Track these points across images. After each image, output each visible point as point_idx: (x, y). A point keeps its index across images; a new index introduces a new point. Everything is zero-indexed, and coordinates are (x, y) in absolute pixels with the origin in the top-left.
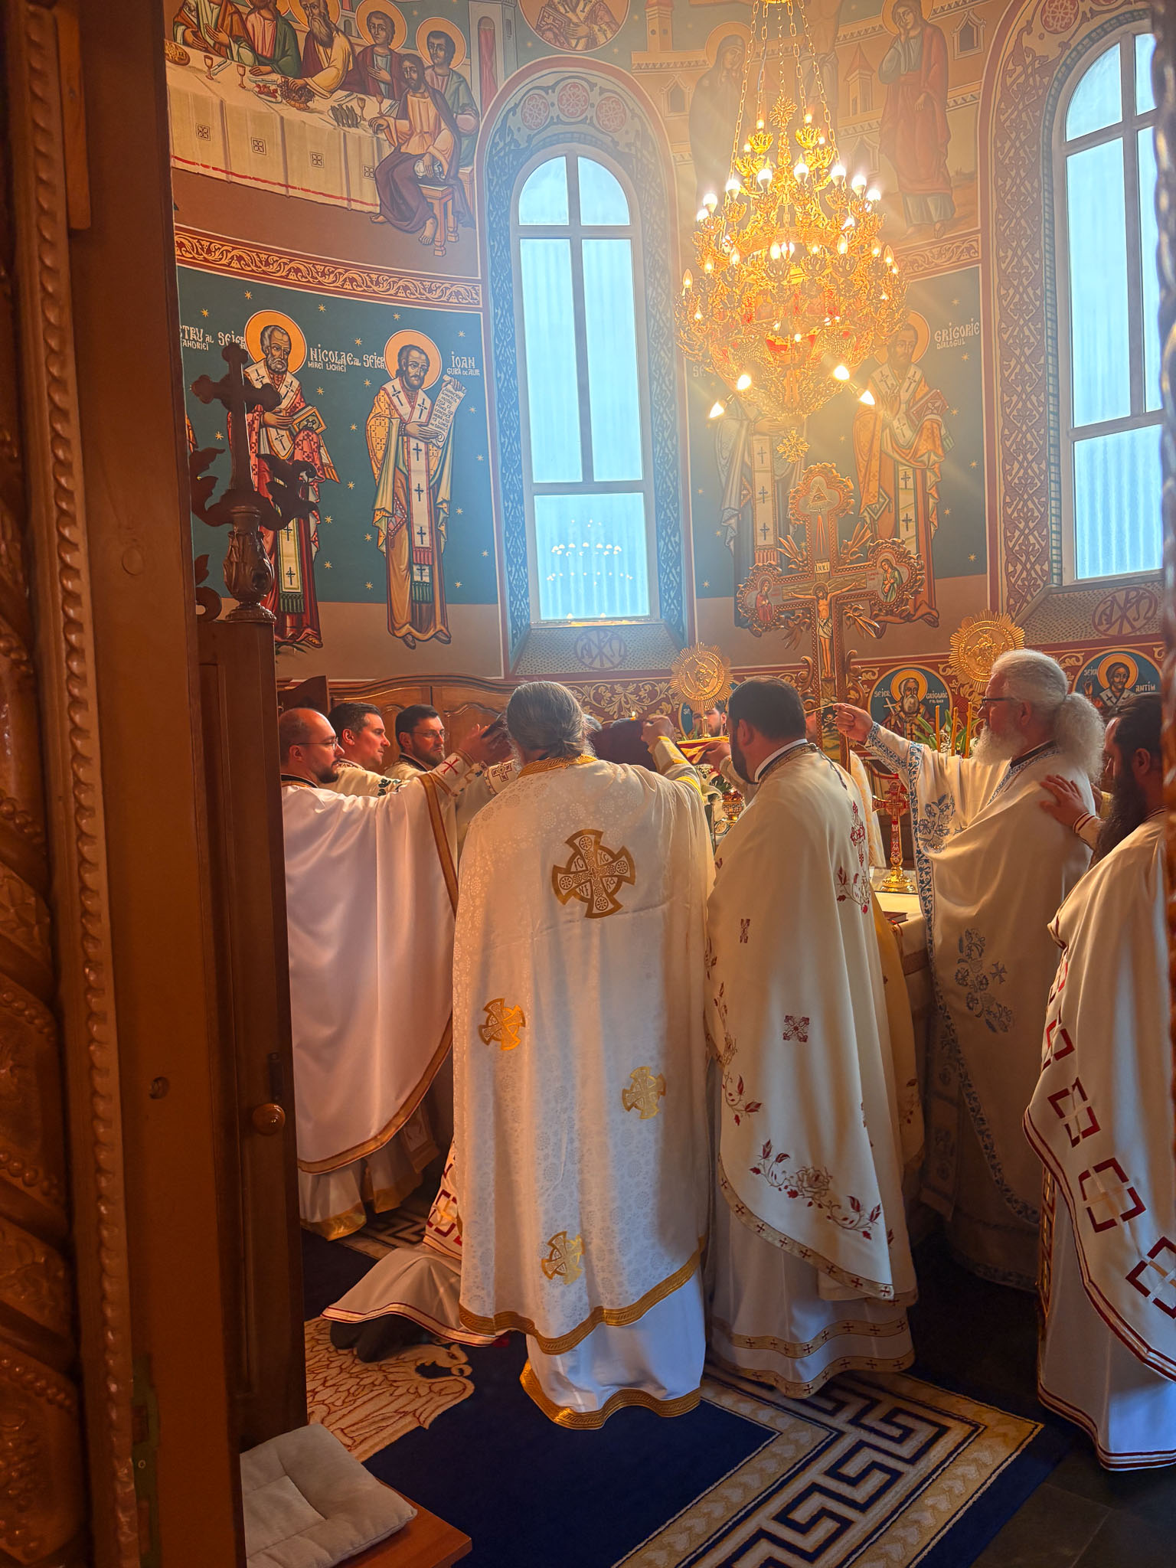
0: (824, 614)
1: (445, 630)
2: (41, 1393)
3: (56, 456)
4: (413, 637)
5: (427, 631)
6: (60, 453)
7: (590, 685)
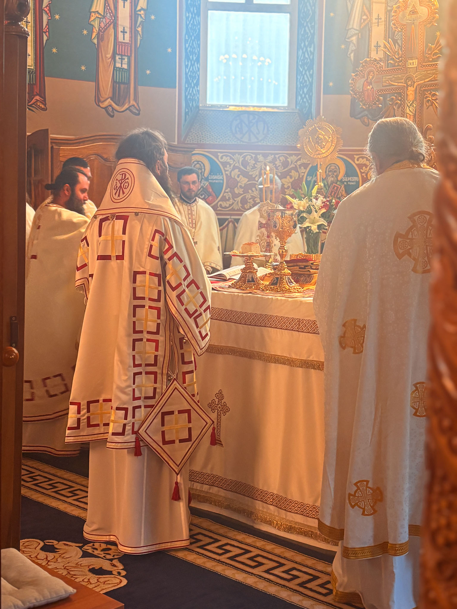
0: (411, 97)
1: (136, 105)
4: (113, 108)
5: (123, 104)
7: (240, 154)
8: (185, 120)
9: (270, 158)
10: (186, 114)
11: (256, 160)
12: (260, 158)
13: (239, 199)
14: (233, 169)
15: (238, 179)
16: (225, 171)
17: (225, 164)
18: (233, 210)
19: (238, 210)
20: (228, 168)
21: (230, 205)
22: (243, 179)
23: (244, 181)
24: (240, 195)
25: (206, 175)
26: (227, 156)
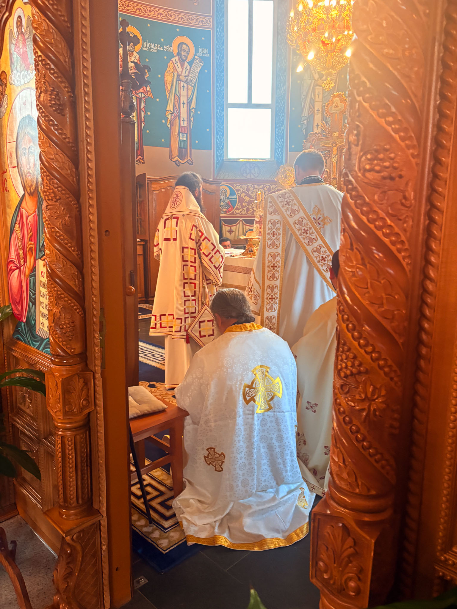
0: (335, 153)
1: (191, 160)
2: (76, 310)
3: (82, 32)
4: (179, 162)
5: (184, 159)
6: (84, 31)
7: (245, 184)
8: (217, 167)
9: (261, 186)
10: (217, 164)
11: (254, 188)
12: (256, 186)
13: (245, 209)
14: (242, 193)
15: (245, 198)
16: (238, 194)
17: (237, 190)
18: (242, 214)
19: (245, 215)
20: (239, 192)
21: (241, 212)
22: (247, 198)
23: (247, 199)
24: (245, 206)
25: (228, 196)
26: (239, 186)
